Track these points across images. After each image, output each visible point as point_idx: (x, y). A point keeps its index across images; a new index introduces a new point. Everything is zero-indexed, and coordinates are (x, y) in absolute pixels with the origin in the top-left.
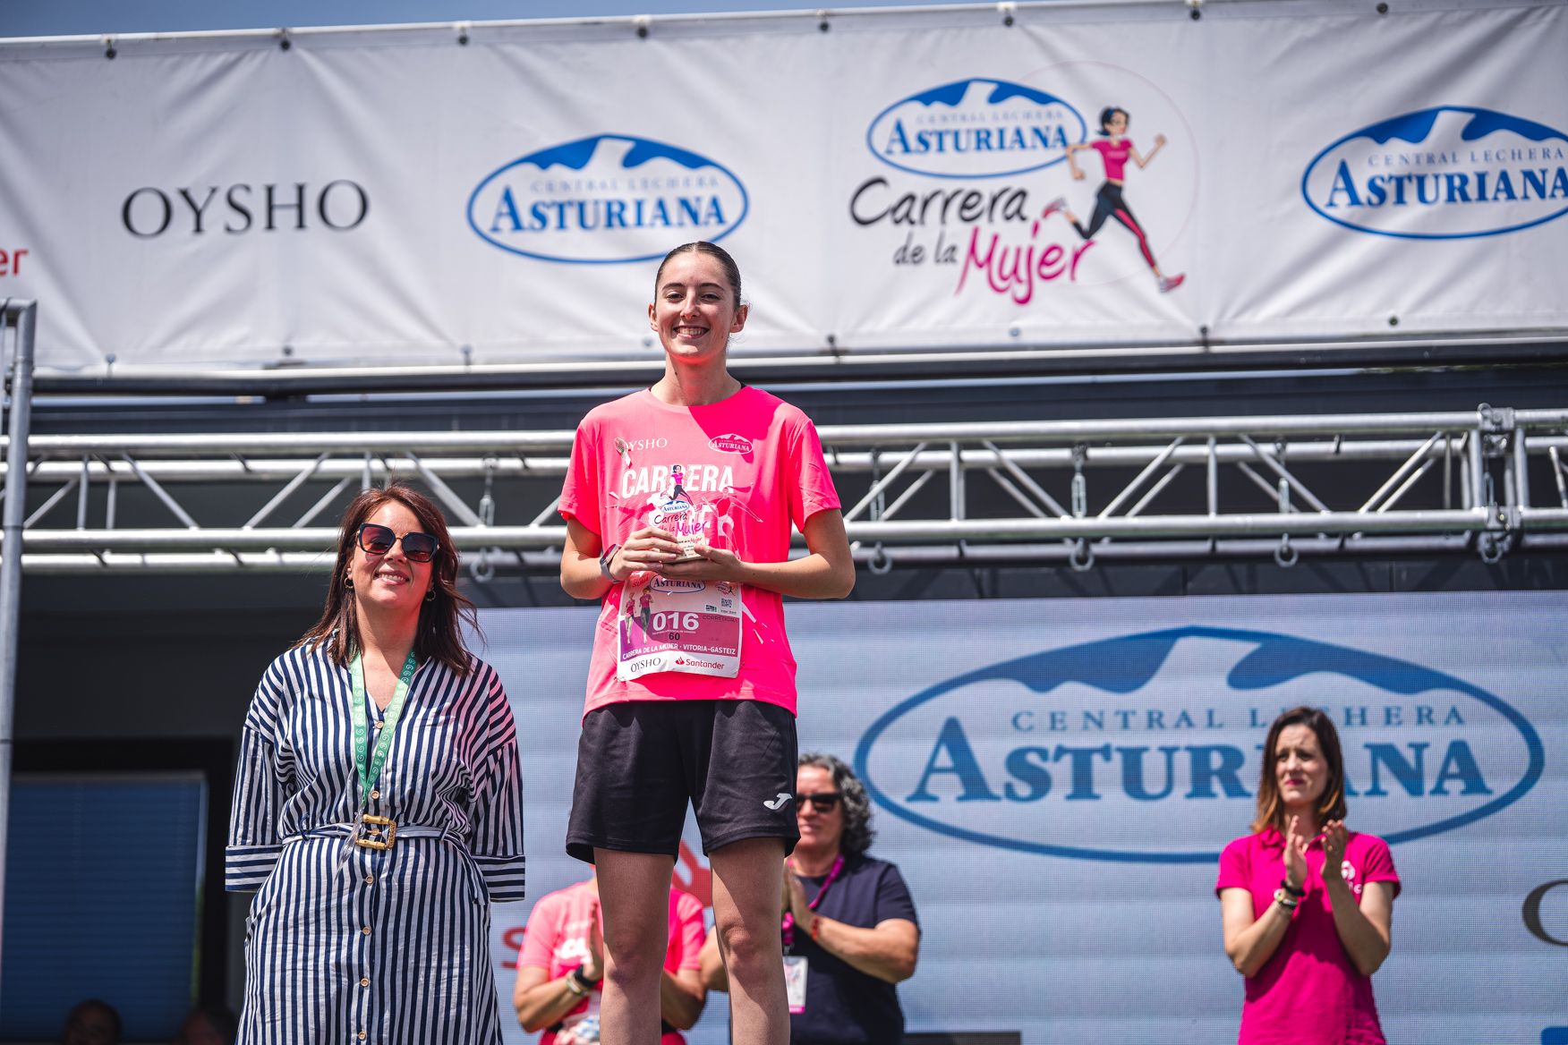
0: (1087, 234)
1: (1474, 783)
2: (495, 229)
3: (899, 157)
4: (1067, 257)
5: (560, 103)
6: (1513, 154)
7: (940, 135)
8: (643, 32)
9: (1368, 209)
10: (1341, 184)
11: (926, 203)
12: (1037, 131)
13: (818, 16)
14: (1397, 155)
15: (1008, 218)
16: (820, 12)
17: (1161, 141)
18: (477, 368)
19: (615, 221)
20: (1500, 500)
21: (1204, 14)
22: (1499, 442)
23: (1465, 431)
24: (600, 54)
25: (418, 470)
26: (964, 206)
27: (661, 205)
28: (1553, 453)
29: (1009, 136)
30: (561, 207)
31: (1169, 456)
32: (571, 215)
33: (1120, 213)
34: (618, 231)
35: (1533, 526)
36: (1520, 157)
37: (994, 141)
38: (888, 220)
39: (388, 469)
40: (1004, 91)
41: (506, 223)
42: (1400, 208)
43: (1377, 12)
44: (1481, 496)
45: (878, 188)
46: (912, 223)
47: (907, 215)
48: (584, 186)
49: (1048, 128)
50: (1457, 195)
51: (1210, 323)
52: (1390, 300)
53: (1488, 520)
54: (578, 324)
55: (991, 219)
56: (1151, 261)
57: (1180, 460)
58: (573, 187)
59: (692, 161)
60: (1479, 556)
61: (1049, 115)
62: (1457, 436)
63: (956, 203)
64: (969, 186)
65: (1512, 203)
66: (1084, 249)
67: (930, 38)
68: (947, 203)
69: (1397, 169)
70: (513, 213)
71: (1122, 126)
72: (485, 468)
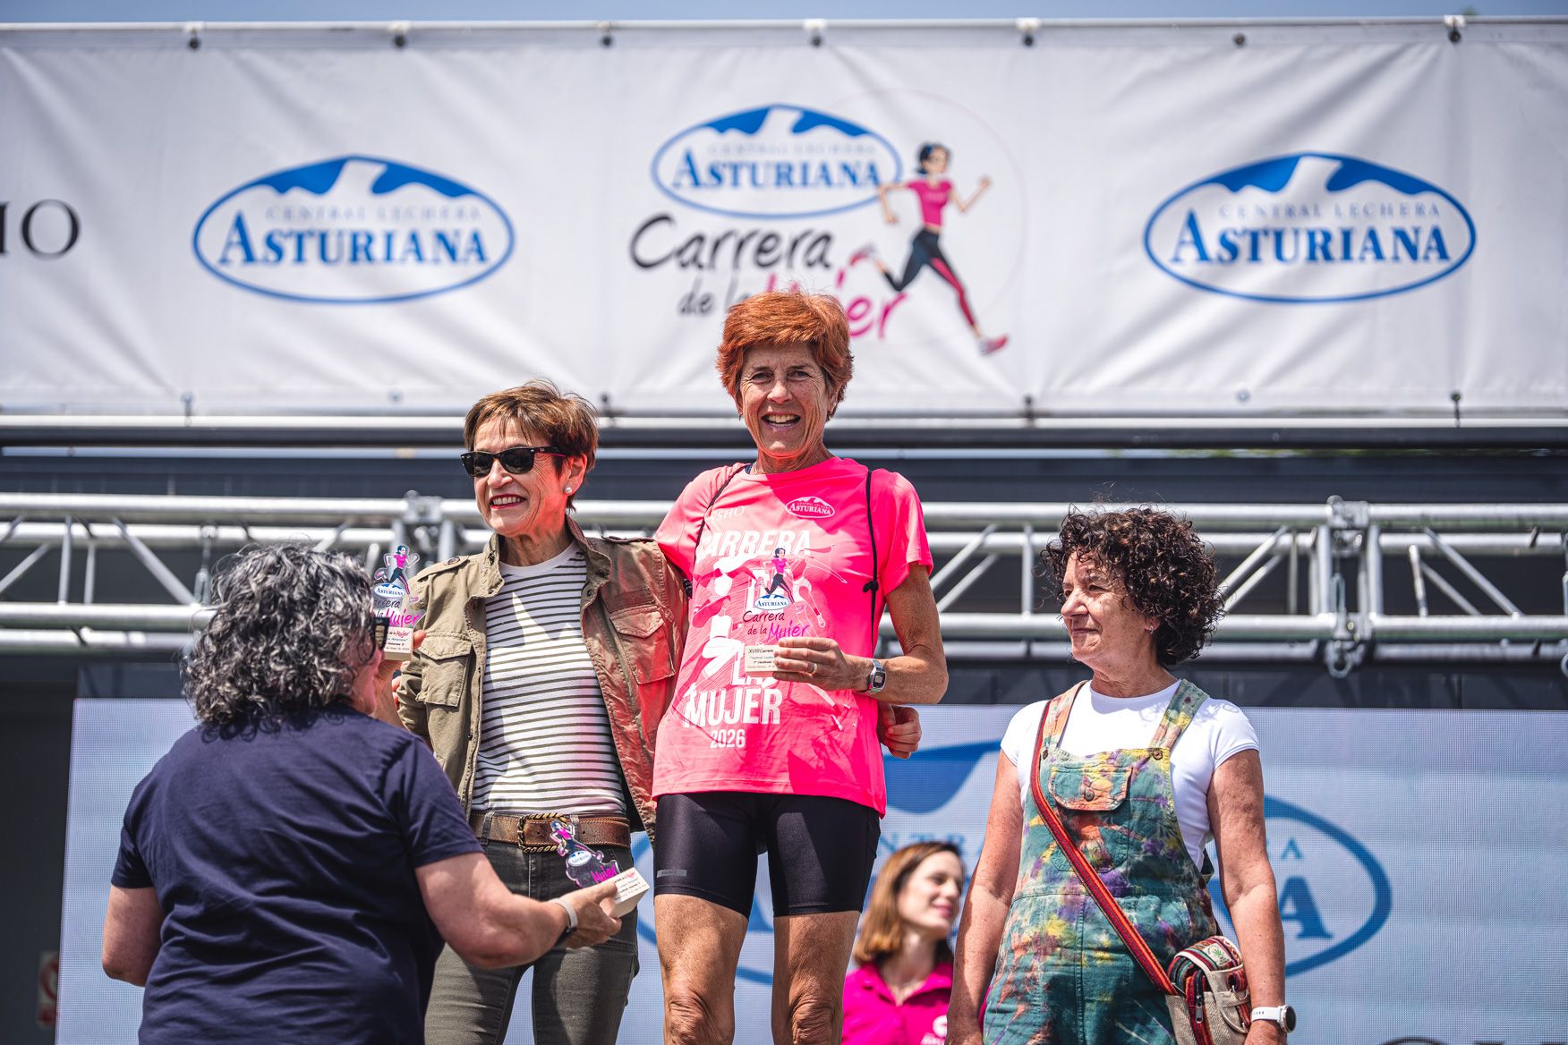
0: (899, 286)
1: (1313, 927)
2: (224, 261)
3: (686, 191)
4: (876, 312)
5: (303, 119)
6: (1383, 210)
7: (735, 168)
8: (400, 41)
9: (1217, 267)
10: (1188, 237)
11: (717, 245)
12: (845, 168)
13: (601, 29)
14: (1253, 206)
15: (810, 264)
16: (603, 23)
17: (986, 183)
18: (200, 421)
19: (362, 255)
20: (1352, 605)
21: (1038, 41)
22: (1354, 539)
23: (1313, 526)
24: (351, 65)
25: (124, 537)
26: (761, 250)
27: (414, 238)
28: (1414, 555)
29: (814, 173)
30: (300, 238)
31: (981, 546)
32: (311, 247)
33: (938, 263)
34: (363, 267)
35: (1385, 636)
36: (1391, 212)
37: (797, 176)
38: (672, 265)
39: (91, 536)
40: (808, 121)
41: (237, 254)
42: (1255, 267)
43: (1231, 43)
44: (1329, 602)
45: (661, 228)
46: (700, 266)
47: (695, 259)
48: (326, 214)
49: (858, 164)
50: (1319, 254)
51: (1035, 390)
52: (1239, 371)
53: (1336, 627)
54: (316, 373)
55: (790, 265)
56: (970, 319)
57: (993, 549)
58: (314, 214)
59: (452, 189)
60: (1325, 668)
61: (860, 149)
62: (1307, 531)
63: (751, 246)
64: (766, 227)
65: (1380, 264)
66: (895, 302)
67: (726, 58)
68: (741, 245)
69: (1253, 222)
70: (245, 243)
71: (941, 164)
72: (202, 538)
